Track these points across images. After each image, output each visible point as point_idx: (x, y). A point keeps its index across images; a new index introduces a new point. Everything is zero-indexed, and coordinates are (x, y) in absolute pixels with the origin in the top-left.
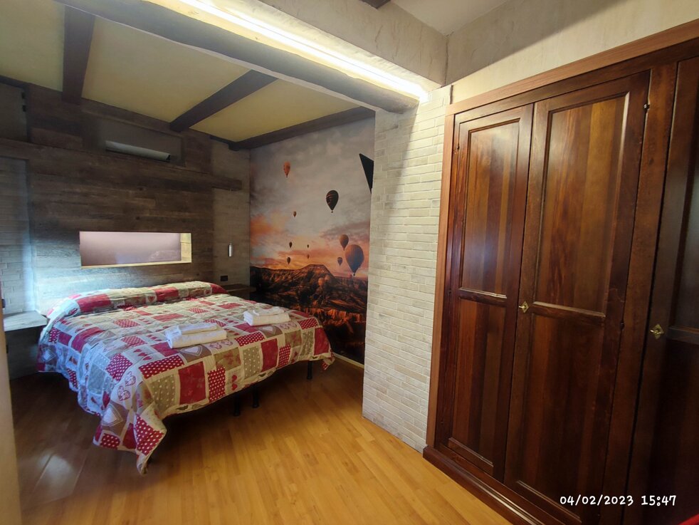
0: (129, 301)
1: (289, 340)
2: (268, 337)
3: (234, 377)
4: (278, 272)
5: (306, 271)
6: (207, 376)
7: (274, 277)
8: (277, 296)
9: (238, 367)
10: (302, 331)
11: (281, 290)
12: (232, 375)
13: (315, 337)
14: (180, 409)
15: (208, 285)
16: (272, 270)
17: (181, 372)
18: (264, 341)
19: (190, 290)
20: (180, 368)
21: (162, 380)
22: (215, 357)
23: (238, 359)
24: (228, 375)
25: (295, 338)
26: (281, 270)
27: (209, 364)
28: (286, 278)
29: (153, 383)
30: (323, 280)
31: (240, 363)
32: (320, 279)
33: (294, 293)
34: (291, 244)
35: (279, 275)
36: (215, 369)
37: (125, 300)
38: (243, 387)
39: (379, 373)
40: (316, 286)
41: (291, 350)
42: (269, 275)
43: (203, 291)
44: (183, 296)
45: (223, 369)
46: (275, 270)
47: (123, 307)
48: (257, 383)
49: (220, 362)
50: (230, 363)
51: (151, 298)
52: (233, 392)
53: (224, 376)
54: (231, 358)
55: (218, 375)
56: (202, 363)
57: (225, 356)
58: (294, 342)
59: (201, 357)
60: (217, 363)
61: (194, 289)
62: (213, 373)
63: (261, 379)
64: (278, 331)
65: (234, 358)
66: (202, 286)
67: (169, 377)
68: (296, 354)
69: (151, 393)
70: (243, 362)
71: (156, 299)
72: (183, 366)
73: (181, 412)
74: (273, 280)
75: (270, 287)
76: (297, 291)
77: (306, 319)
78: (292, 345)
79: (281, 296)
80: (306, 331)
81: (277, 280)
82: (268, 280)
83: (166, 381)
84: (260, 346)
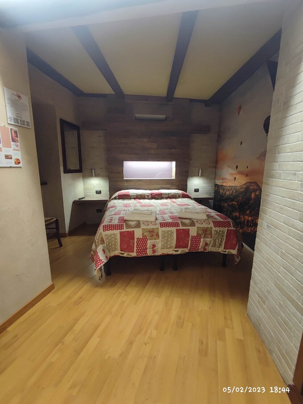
0: (138, 196)
1: (200, 232)
2: (182, 226)
3: (154, 246)
4: (228, 188)
5: (245, 187)
6: (136, 240)
7: (226, 191)
8: (226, 205)
9: (157, 240)
10: (214, 229)
11: (229, 201)
12: (152, 244)
13: (226, 236)
14: (121, 253)
15: (180, 192)
16: (225, 186)
17: (121, 233)
18: (178, 228)
19: (169, 194)
20: (121, 231)
21: (111, 235)
22: (143, 231)
23: (158, 235)
24: (149, 243)
25: (206, 232)
26: (230, 186)
27: (138, 233)
28: (233, 192)
29: (106, 235)
30: (255, 195)
31: (158, 238)
32: (253, 193)
33: (235, 203)
34: (237, 167)
35: (229, 190)
36: (141, 237)
37: (136, 195)
38: (160, 254)
39: (262, 282)
40: (250, 199)
41: (202, 240)
42: (224, 190)
43: (176, 196)
44: (164, 197)
45: (147, 239)
46: (227, 186)
47: (135, 199)
48: (172, 255)
49: (146, 234)
50: (152, 236)
51: (148, 196)
52: (153, 255)
53: (147, 243)
54: (153, 234)
55: (143, 241)
56: (133, 231)
57: (149, 231)
58: (205, 235)
59: (134, 228)
60: (143, 234)
61: (171, 193)
62: (140, 239)
63: (174, 253)
64: (193, 224)
65: (155, 234)
66: (176, 192)
67: (115, 234)
68: (206, 244)
69: (105, 240)
70: (160, 237)
71: (150, 197)
72: (123, 230)
73: (121, 255)
74: (225, 193)
75: (224, 198)
76: (237, 202)
77: (222, 220)
78: (202, 236)
79: (228, 204)
80: (218, 229)
81: (227, 193)
82: (223, 193)
83: (113, 236)
84: (175, 231)
